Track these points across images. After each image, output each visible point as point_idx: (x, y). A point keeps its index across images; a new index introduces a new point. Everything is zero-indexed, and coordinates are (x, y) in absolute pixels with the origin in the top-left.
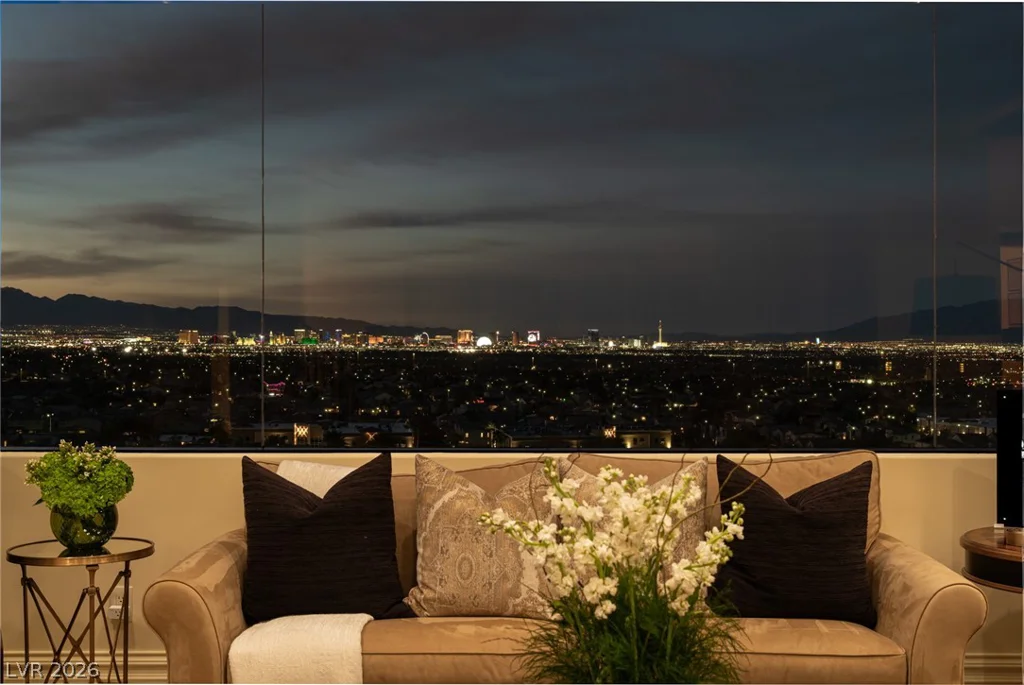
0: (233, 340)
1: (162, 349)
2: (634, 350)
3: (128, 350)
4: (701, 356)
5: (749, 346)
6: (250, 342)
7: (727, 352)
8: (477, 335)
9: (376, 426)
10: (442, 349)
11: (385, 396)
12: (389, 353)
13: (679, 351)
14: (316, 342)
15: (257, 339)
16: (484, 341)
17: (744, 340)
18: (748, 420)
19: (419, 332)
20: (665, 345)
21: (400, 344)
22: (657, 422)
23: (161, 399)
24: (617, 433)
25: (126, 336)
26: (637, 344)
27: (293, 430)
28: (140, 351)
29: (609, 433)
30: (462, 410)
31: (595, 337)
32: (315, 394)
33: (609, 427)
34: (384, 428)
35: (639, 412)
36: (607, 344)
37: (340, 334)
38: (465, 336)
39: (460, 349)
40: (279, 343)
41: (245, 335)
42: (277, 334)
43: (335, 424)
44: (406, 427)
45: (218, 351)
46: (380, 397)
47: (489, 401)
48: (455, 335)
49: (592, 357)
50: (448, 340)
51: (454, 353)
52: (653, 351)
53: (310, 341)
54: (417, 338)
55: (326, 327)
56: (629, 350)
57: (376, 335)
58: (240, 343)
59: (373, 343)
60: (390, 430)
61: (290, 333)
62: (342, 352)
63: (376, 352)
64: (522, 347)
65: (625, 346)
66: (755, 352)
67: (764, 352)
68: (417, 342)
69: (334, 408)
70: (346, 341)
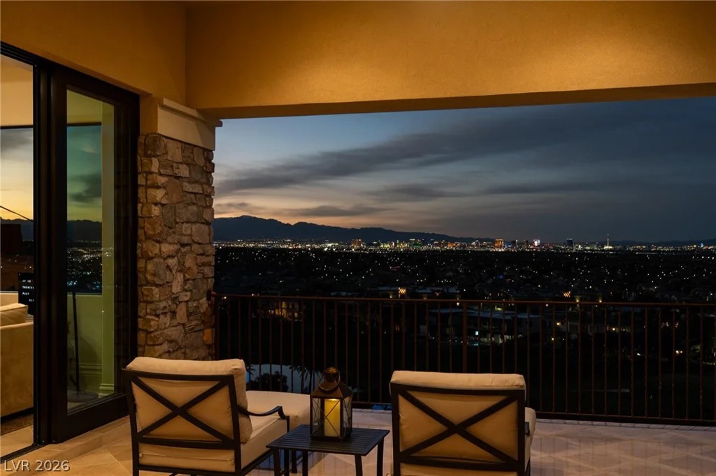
0: (379, 245)
1: (342, 249)
2: (593, 250)
3: (326, 249)
4: (632, 254)
5: (660, 248)
6: (387, 246)
7: (647, 251)
8: (505, 242)
9: (441, 289)
10: (487, 249)
11: (450, 274)
12: (458, 251)
13: (620, 250)
14: (421, 246)
15: (391, 244)
16: (509, 245)
17: (658, 245)
18: (651, 289)
19: (473, 240)
20: (611, 247)
21: (464, 246)
22: (597, 289)
23: (338, 274)
24: (571, 294)
25: (327, 242)
27: (398, 290)
28: (332, 249)
29: (566, 295)
30: (490, 281)
31: (570, 243)
32: (414, 272)
33: (567, 292)
34: (446, 290)
35: (589, 284)
36: (577, 247)
37: (433, 241)
38: (499, 242)
39: (496, 249)
40: (403, 246)
41: (385, 242)
42: (400, 242)
43: (420, 288)
44: (457, 290)
45: (371, 250)
46: (448, 274)
47: (506, 277)
48: (494, 242)
49: (568, 253)
50: (490, 245)
51: (493, 251)
52: (604, 250)
53: (418, 245)
54: (473, 243)
55: (426, 238)
56: (590, 250)
57: (452, 242)
58: (382, 246)
59: (450, 247)
60: (448, 291)
61: (407, 241)
62: (434, 251)
63: (452, 251)
64: (530, 249)
65: (587, 248)
66: (664, 251)
67: (669, 251)
68: (473, 246)
69: (424, 279)
70: (436, 245)
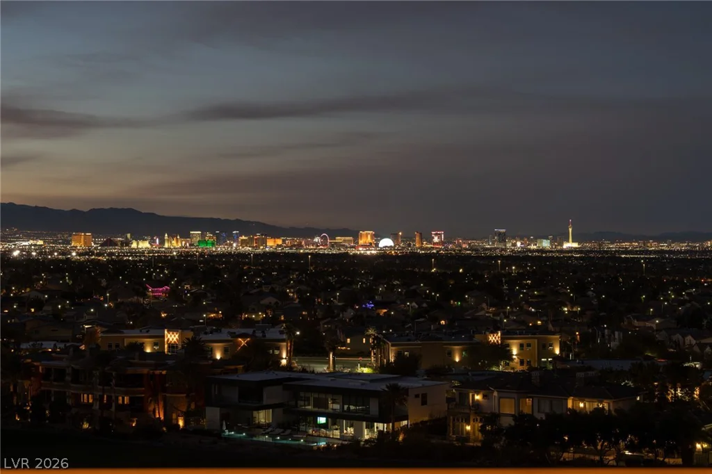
0: (128, 243)
1: (51, 253)
2: (542, 251)
3: (16, 253)
4: (613, 257)
5: (664, 246)
6: (144, 245)
7: (641, 252)
8: (378, 236)
9: (250, 331)
10: (343, 250)
11: (271, 300)
12: (287, 255)
13: (591, 251)
14: (213, 244)
15: (152, 242)
16: (386, 242)
17: (659, 239)
18: (648, 324)
19: (317, 232)
20: (575, 245)
21: (300, 246)
22: (550, 326)
23: (39, 304)
24: (501, 338)
25: (18, 239)
26: (546, 244)
27: (163, 337)
28: (29, 253)
29: (493, 339)
30: (350, 313)
31: (502, 238)
32: (197, 298)
33: (494, 332)
34: (260, 334)
35: (536, 316)
36: (514, 245)
37: (238, 236)
38: (366, 237)
39: (361, 251)
40: (174, 245)
41: (139, 238)
42: (172, 236)
43: (208, 330)
44: (282, 333)
45: (111, 254)
46: (265, 301)
47: (379, 305)
48: (356, 236)
49: (497, 258)
50: (350, 241)
51: (355, 255)
52: (562, 251)
53: (206, 243)
54: (317, 239)
55: (222, 228)
56: (537, 251)
57: (275, 236)
58: (134, 245)
59: (272, 244)
60: (264, 336)
61: (186, 235)
62: (239, 255)
63: (273, 255)
64: (426, 249)
65: (533, 247)
66: (670, 252)
67: (680, 252)
68: (317, 244)
69: (217, 313)
70: (243, 243)
